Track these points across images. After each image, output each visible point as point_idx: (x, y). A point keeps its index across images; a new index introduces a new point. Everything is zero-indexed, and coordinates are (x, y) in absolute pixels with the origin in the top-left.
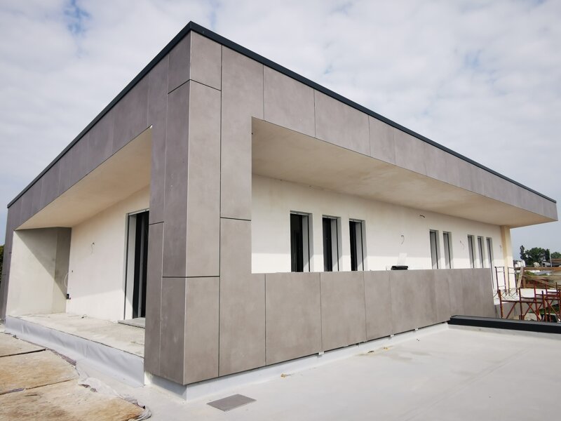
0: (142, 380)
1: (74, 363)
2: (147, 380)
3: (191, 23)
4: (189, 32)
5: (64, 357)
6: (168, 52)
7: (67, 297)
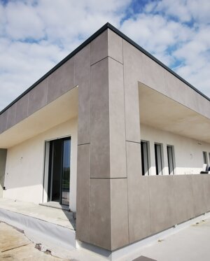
0: (74, 246)
1: (23, 232)
2: (78, 245)
3: (108, 23)
4: (106, 29)
5: (14, 227)
6: (90, 42)
7: (4, 188)
